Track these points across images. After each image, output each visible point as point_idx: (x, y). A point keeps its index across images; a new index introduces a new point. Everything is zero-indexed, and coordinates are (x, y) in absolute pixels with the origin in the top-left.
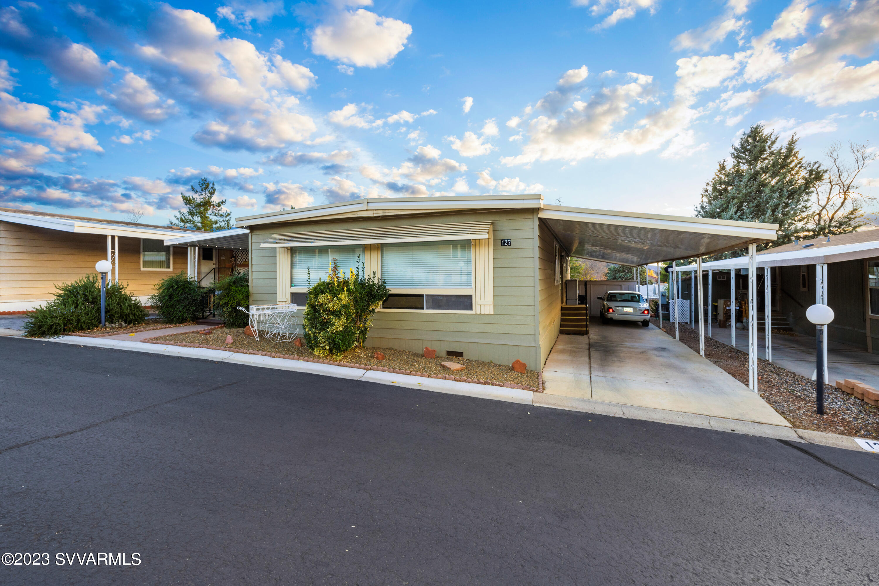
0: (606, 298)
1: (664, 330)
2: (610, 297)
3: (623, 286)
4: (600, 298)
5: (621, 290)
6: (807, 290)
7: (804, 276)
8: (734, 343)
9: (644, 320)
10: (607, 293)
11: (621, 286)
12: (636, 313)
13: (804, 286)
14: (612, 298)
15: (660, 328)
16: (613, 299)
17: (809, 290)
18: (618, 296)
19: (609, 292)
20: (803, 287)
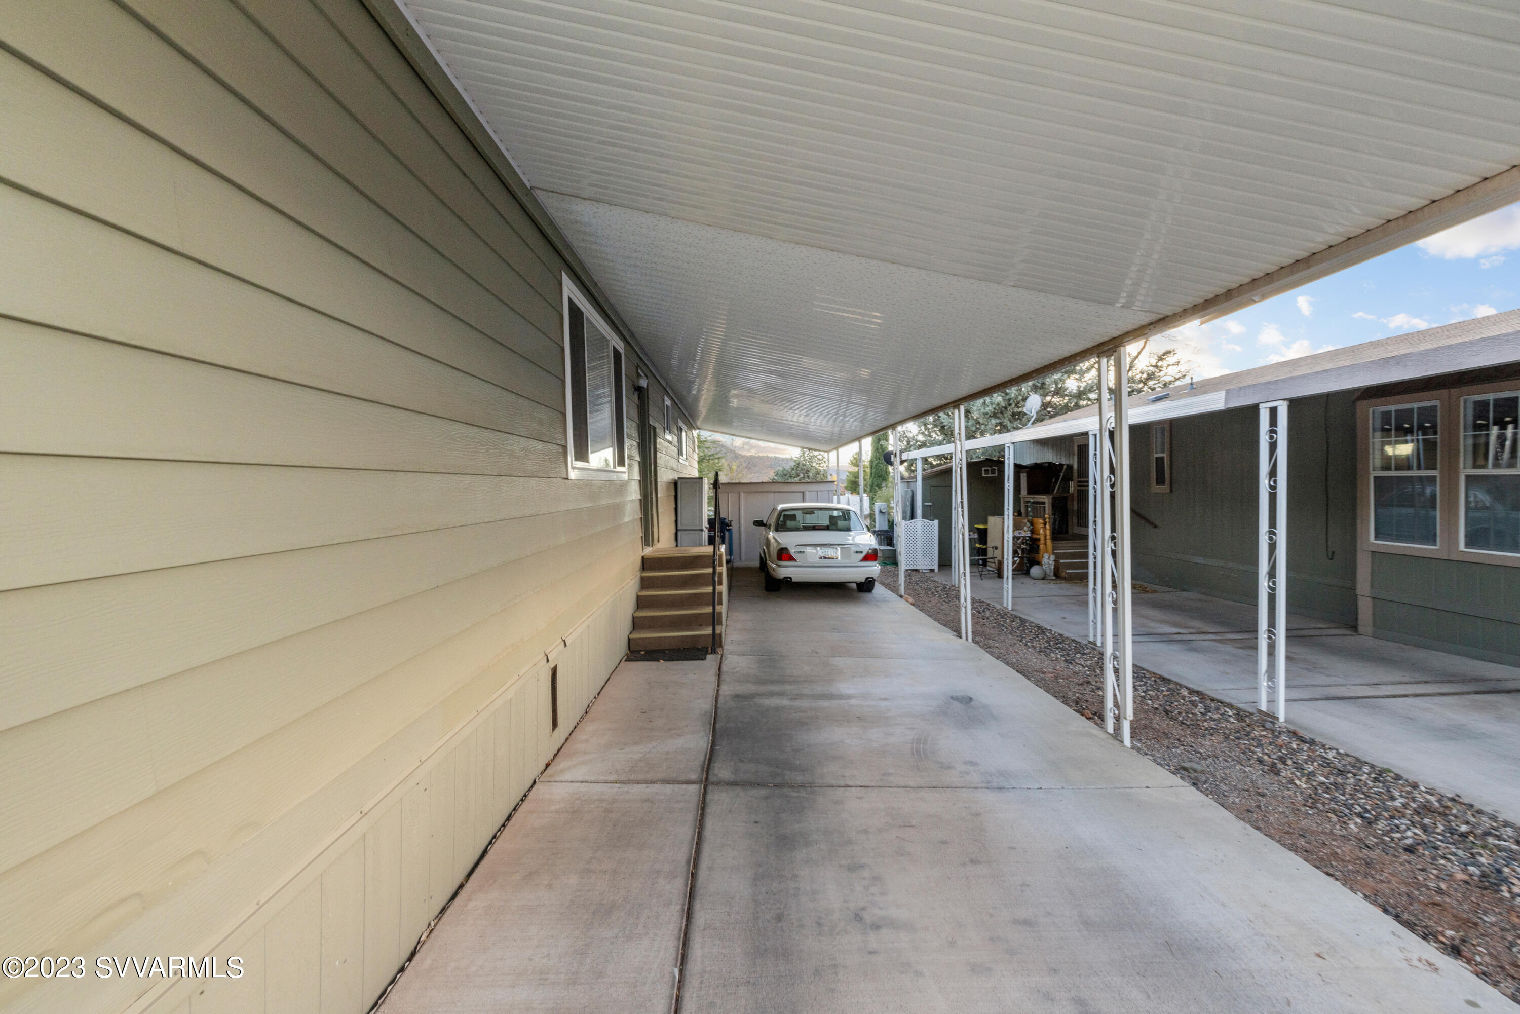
0: (772, 522)
1: (911, 600)
2: (782, 519)
3: (807, 494)
4: (759, 523)
5: (804, 501)
6: (1168, 491)
7: (1160, 461)
8: (1008, 603)
9: (867, 578)
10: (774, 509)
11: (803, 493)
12: (846, 562)
13: (1160, 480)
14: (785, 522)
15: (901, 596)
16: (790, 524)
17: (1171, 491)
18: (799, 515)
19: (780, 507)
20: (1158, 483)
